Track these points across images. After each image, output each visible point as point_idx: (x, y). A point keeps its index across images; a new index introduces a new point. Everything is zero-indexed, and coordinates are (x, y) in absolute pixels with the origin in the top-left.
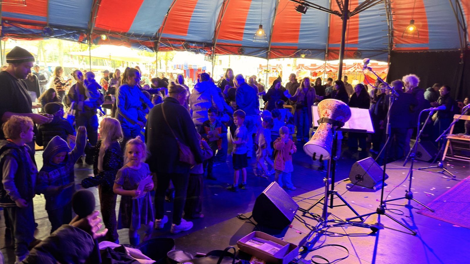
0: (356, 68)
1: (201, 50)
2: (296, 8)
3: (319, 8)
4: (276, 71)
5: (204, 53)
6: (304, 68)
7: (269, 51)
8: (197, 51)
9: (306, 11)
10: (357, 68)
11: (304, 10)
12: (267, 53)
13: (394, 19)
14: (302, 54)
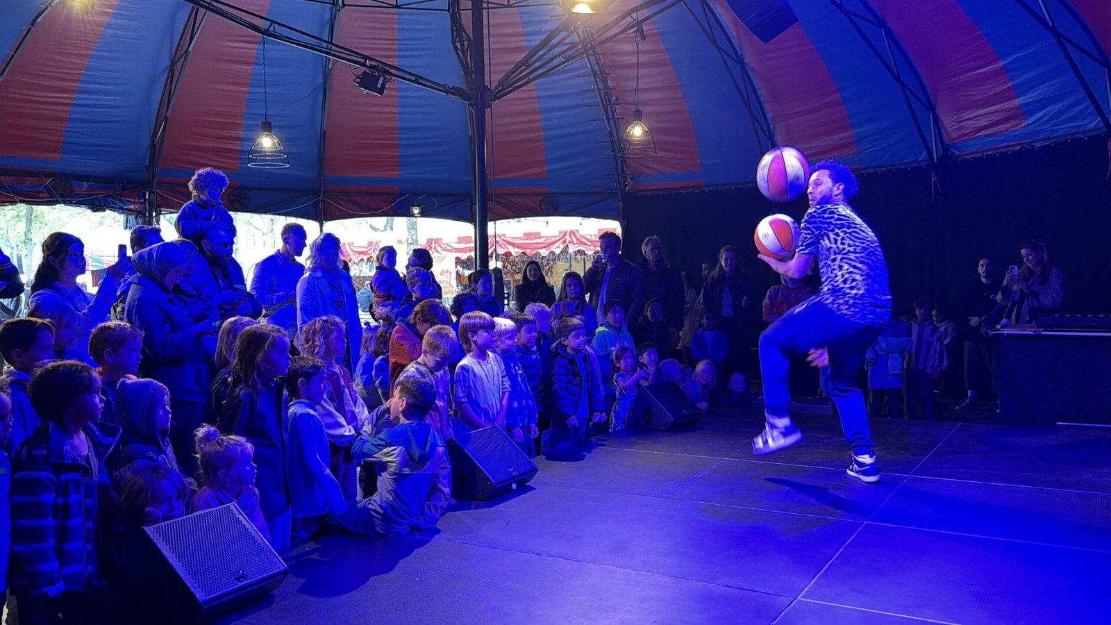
0: (567, 242)
1: (109, 199)
2: (358, 80)
3: (413, 78)
4: (368, 260)
5: (122, 208)
6: (441, 247)
7: (321, 197)
8: (97, 203)
9: (383, 86)
10: (570, 242)
11: (379, 86)
12: (316, 204)
13: (620, 114)
14: (414, 206)
